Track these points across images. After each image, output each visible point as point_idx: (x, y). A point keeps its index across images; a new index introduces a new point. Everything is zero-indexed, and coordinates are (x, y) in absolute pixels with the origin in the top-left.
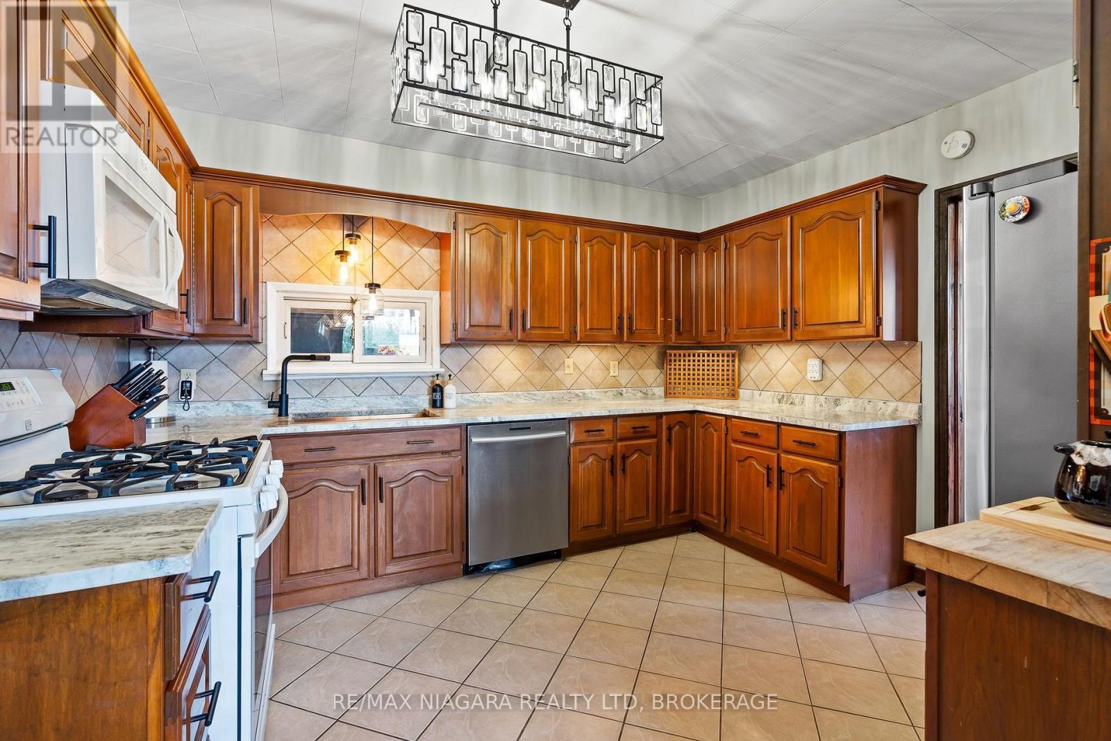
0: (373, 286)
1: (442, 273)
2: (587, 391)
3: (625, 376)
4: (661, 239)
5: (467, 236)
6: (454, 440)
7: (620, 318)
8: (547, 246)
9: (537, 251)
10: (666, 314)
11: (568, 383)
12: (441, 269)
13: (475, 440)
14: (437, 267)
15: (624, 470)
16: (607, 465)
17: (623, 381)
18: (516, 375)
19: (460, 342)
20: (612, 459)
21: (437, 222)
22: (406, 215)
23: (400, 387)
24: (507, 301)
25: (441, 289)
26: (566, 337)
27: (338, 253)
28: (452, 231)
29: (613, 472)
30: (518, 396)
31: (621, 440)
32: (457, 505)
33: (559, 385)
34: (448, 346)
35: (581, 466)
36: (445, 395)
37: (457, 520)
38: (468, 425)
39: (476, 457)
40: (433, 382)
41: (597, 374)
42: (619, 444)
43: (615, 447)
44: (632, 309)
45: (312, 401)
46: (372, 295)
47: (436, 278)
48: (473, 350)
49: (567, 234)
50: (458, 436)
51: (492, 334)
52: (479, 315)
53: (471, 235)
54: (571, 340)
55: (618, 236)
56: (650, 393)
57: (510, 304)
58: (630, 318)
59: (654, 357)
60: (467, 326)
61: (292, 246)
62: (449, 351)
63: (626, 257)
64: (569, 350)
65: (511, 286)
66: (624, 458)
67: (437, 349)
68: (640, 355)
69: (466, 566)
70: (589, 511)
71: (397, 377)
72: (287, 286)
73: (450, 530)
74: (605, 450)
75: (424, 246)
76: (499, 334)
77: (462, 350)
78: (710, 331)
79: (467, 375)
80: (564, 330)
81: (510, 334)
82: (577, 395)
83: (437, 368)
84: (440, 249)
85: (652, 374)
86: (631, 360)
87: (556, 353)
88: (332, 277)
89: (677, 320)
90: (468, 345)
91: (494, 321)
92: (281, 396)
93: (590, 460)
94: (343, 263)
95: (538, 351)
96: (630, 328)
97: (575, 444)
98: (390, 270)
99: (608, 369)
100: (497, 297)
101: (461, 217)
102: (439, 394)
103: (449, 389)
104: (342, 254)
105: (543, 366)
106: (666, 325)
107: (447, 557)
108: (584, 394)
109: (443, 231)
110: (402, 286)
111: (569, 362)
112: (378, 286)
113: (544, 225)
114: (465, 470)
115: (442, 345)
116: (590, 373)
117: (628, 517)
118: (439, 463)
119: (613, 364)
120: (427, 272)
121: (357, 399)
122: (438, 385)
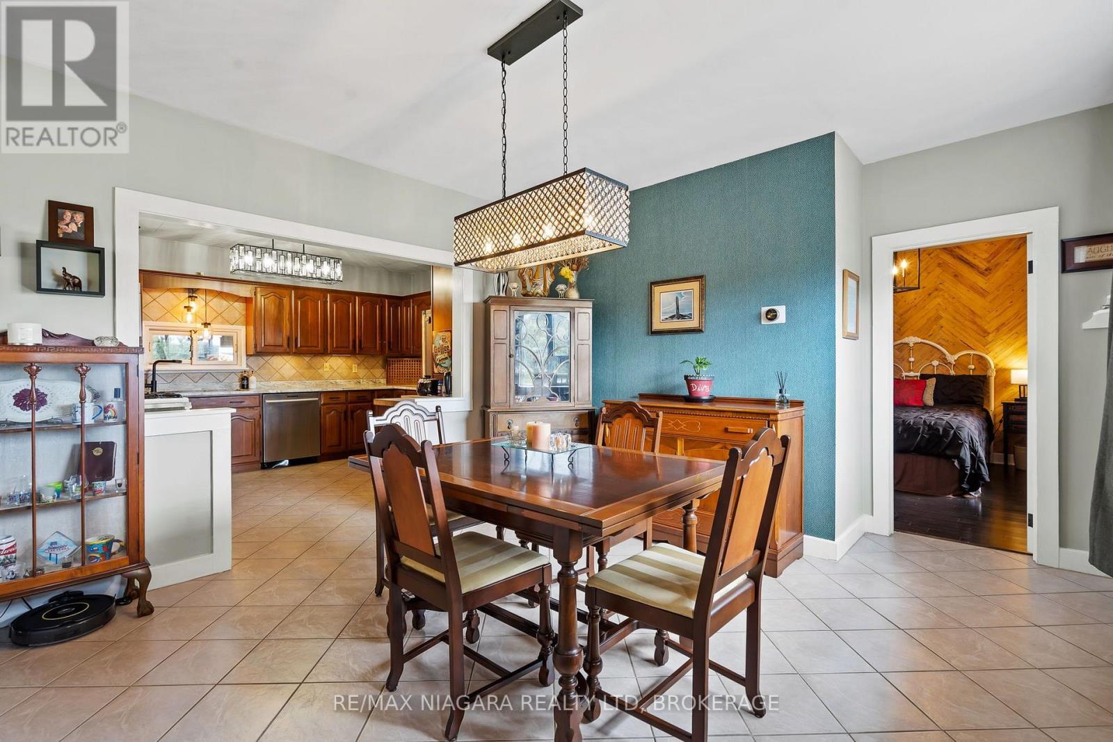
0: (206, 324)
1: (247, 316)
2: (337, 381)
3: (362, 372)
4: (379, 300)
5: (263, 299)
6: (256, 402)
7: (354, 341)
8: (310, 304)
9: (304, 305)
10: (382, 338)
11: (326, 376)
12: (246, 314)
13: (267, 401)
14: (244, 313)
15: (352, 418)
16: (343, 415)
17: (361, 376)
18: (294, 371)
19: (258, 353)
20: (346, 412)
21: (245, 291)
22: (227, 288)
23: (222, 378)
24: (286, 332)
25: (247, 324)
26: (322, 351)
27: (185, 307)
28: (253, 296)
29: (346, 419)
30: (294, 383)
31: (351, 403)
32: (258, 431)
33: (321, 377)
34: (251, 356)
35: (327, 416)
36: (249, 382)
37: (257, 440)
38: (263, 394)
39: (268, 411)
40: (242, 375)
41: (345, 372)
42: (349, 405)
43: (347, 407)
44: (361, 336)
45: (168, 385)
46: (206, 329)
47: (243, 319)
48: (266, 358)
49: (322, 297)
50: (258, 400)
51: (278, 350)
52: (270, 339)
53: (265, 298)
54: (324, 352)
55: (353, 298)
56: (378, 382)
57: (288, 334)
58: (360, 341)
59: (381, 362)
60: (263, 345)
61: (154, 302)
62: (252, 359)
63: (357, 308)
64: (327, 358)
65: (288, 325)
66: (352, 412)
67: (244, 357)
68: (373, 361)
69: (263, 464)
70: (332, 439)
71: (219, 372)
72: (151, 323)
73: (254, 445)
74: (341, 408)
75: (236, 301)
76: (281, 350)
77: (260, 358)
78: (407, 348)
79: (263, 372)
80: (320, 347)
81: (288, 349)
82: (332, 383)
83: (244, 367)
84: (246, 303)
85: (379, 372)
86: (365, 363)
87: (318, 361)
88: (183, 320)
89: (389, 342)
90: (263, 355)
91: (279, 342)
92: (152, 382)
93: (333, 413)
94: (189, 313)
95: (307, 359)
96: (360, 346)
97: (324, 404)
98: (215, 314)
99: (352, 369)
100: (281, 331)
101: (259, 289)
102: (246, 381)
103: (252, 379)
104: (188, 308)
105: (310, 367)
106: (382, 345)
107: (252, 459)
108: (336, 382)
109: (248, 296)
110: (222, 323)
111: (327, 365)
112: (209, 324)
113: (307, 292)
114: (261, 416)
115: (247, 355)
116: (340, 371)
117: (355, 442)
118: (248, 413)
119: (354, 366)
120: (237, 315)
121: (196, 384)
122: (245, 377)
